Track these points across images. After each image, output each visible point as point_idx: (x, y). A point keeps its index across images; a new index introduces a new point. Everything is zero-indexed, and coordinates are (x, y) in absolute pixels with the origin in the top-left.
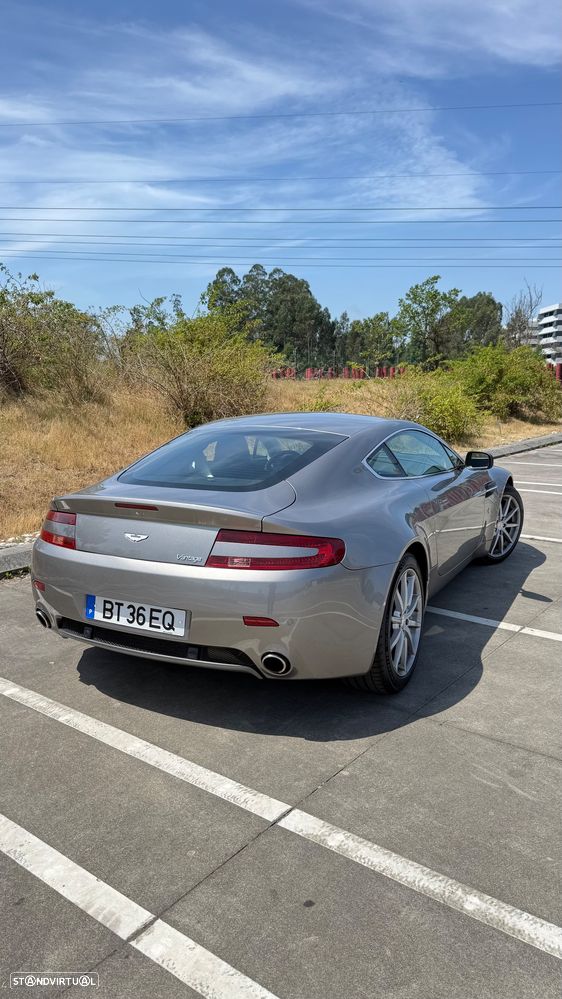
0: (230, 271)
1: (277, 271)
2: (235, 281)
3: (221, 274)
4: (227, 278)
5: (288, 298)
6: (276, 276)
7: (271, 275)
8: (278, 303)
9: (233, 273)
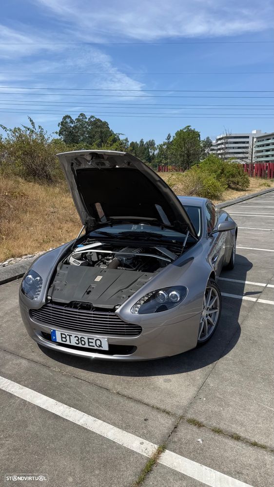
0: (69, 117)
1: (92, 117)
2: (72, 122)
3: (65, 118)
4: (68, 120)
5: (99, 131)
6: (92, 120)
7: (89, 119)
8: (94, 133)
9: (71, 118)
